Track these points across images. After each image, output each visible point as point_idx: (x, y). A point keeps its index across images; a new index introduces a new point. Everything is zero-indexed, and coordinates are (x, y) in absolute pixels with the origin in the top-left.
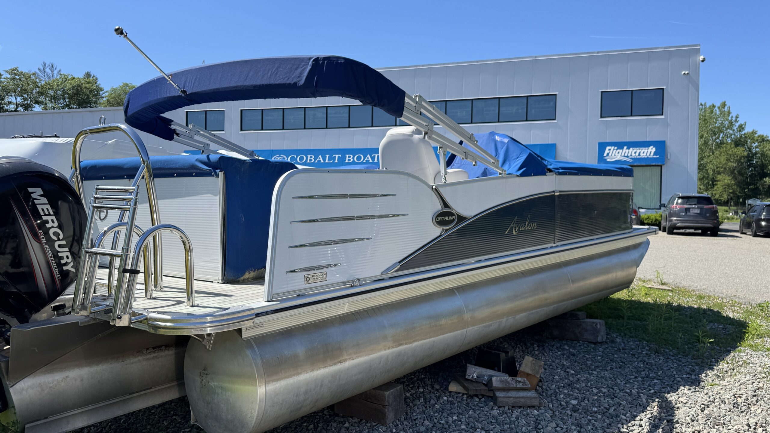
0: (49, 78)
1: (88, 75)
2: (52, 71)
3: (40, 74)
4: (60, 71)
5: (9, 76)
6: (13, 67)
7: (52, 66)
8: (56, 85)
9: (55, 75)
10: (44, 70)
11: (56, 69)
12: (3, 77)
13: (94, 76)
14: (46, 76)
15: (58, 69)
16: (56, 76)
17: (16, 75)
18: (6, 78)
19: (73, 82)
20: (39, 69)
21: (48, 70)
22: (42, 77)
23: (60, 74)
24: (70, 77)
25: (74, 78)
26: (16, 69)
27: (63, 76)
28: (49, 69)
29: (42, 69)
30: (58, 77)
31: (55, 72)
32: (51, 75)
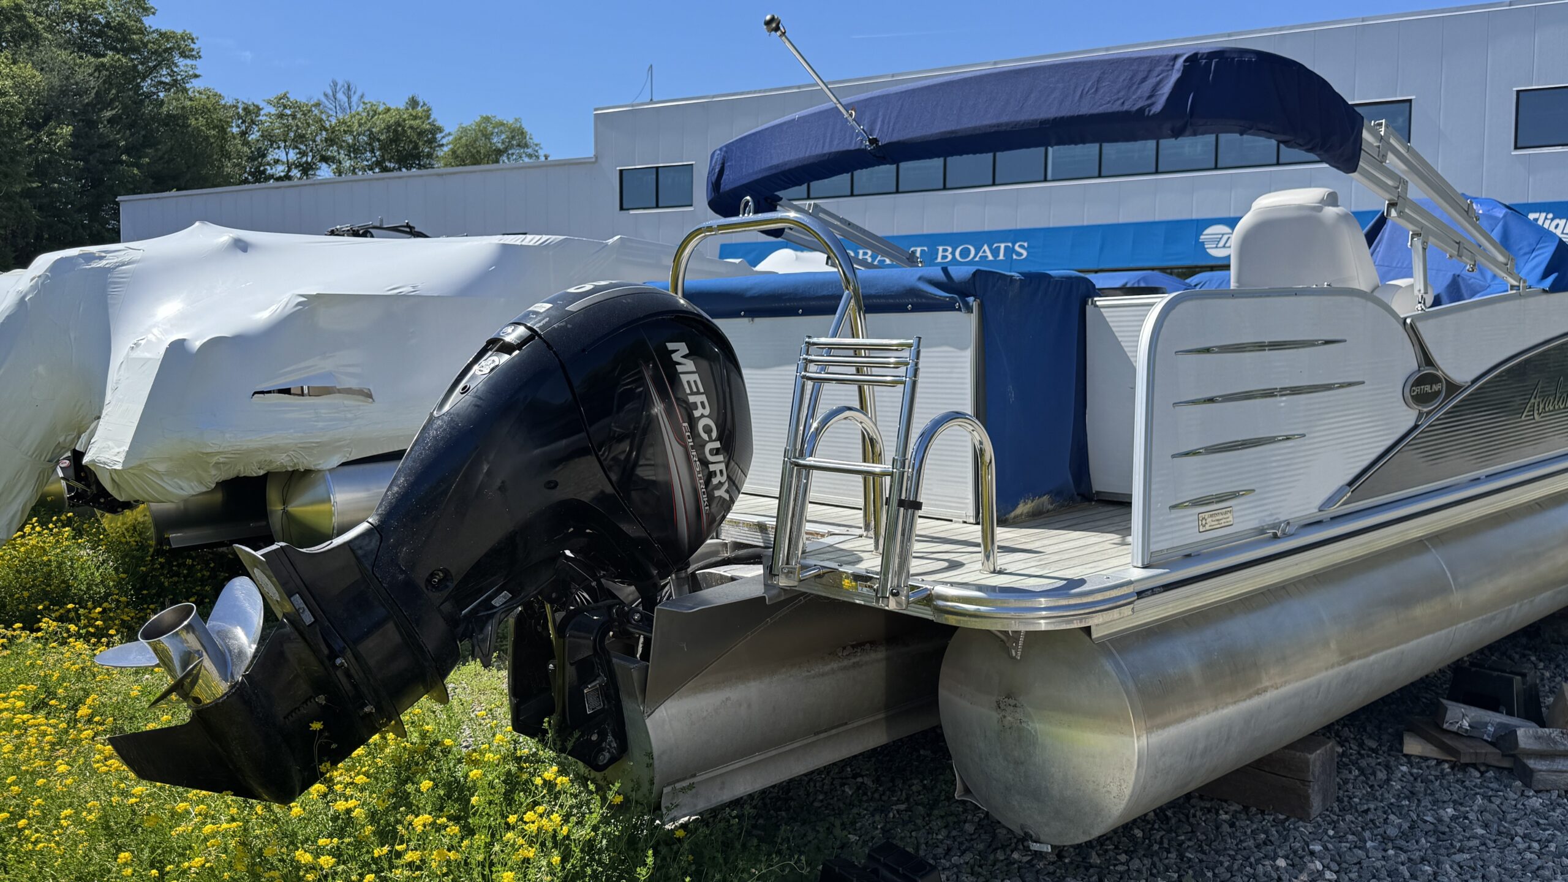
0: (343, 110)
1: (414, 103)
2: (349, 98)
3: (327, 103)
4: (362, 96)
5: (273, 111)
6: (281, 93)
7: (349, 87)
8: (356, 125)
9: (354, 104)
10: (334, 96)
11: (355, 93)
12: (262, 113)
13: (424, 104)
14: (338, 108)
15: (359, 93)
16: (355, 107)
17: (285, 107)
18: (269, 115)
19: (387, 117)
20: (326, 95)
21: (341, 96)
22: (331, 110)
23: (364, 103)
24: (381, 109)
25: (389, 110)
26: (285, 96)
27: (368, 106)
28: (344, 93)
29: (331, 94)
30: (360, 109)
31: (355, 99)
32: (347, 104)
